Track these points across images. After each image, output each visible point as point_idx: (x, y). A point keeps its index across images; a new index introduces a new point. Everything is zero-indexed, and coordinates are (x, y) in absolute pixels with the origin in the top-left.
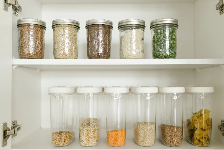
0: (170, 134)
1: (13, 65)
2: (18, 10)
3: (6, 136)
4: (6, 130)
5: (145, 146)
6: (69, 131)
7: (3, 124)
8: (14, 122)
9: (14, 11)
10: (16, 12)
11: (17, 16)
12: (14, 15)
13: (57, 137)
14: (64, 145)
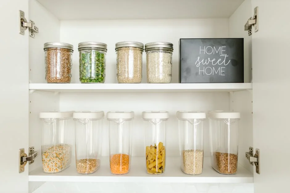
0: (224, 162)
1: (29, 90)
2: (35, 31)
3: (23, 162)
4: (24, 156)
5: (192, 174)
6: (94, 159)
7: (20, 149)
8: (31, 149)
9: (31, 33)
10: (33, 34)
11: (34, 38)
12: (30, 37)
13: (82, 165)
14: (90, 173)
